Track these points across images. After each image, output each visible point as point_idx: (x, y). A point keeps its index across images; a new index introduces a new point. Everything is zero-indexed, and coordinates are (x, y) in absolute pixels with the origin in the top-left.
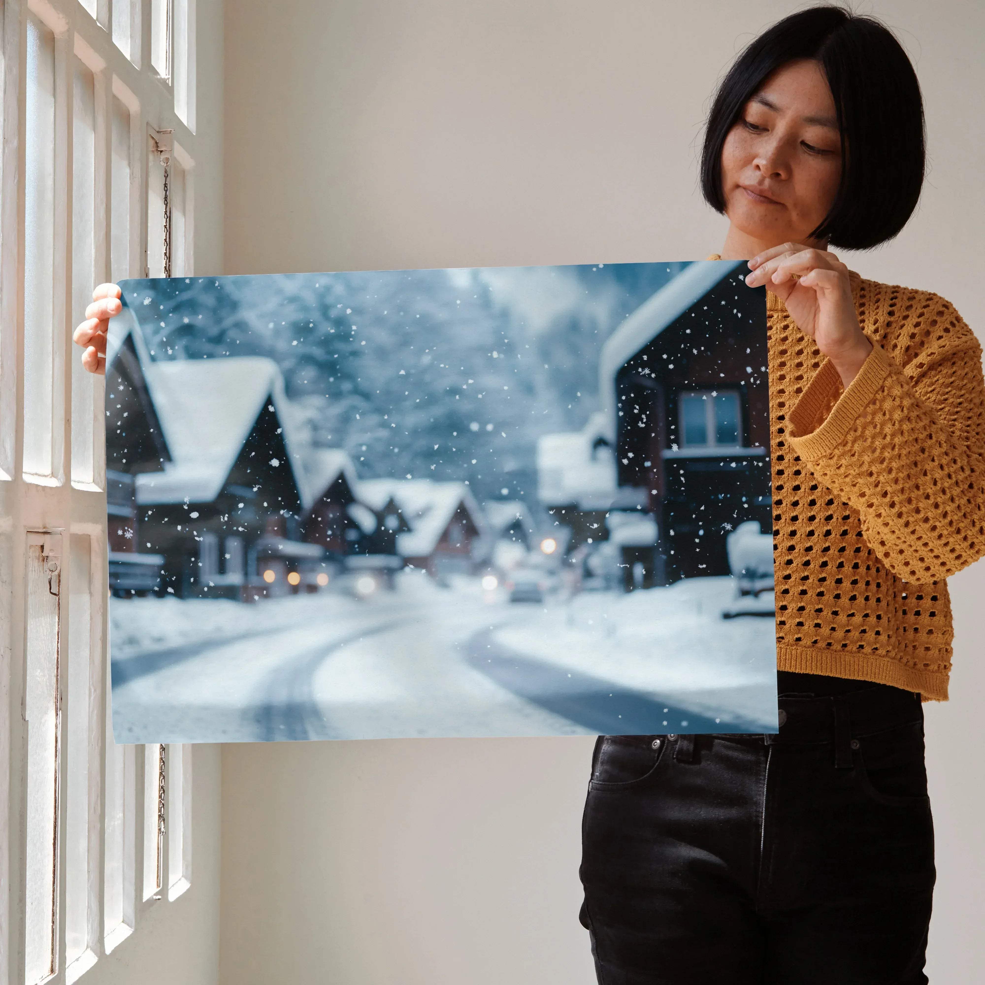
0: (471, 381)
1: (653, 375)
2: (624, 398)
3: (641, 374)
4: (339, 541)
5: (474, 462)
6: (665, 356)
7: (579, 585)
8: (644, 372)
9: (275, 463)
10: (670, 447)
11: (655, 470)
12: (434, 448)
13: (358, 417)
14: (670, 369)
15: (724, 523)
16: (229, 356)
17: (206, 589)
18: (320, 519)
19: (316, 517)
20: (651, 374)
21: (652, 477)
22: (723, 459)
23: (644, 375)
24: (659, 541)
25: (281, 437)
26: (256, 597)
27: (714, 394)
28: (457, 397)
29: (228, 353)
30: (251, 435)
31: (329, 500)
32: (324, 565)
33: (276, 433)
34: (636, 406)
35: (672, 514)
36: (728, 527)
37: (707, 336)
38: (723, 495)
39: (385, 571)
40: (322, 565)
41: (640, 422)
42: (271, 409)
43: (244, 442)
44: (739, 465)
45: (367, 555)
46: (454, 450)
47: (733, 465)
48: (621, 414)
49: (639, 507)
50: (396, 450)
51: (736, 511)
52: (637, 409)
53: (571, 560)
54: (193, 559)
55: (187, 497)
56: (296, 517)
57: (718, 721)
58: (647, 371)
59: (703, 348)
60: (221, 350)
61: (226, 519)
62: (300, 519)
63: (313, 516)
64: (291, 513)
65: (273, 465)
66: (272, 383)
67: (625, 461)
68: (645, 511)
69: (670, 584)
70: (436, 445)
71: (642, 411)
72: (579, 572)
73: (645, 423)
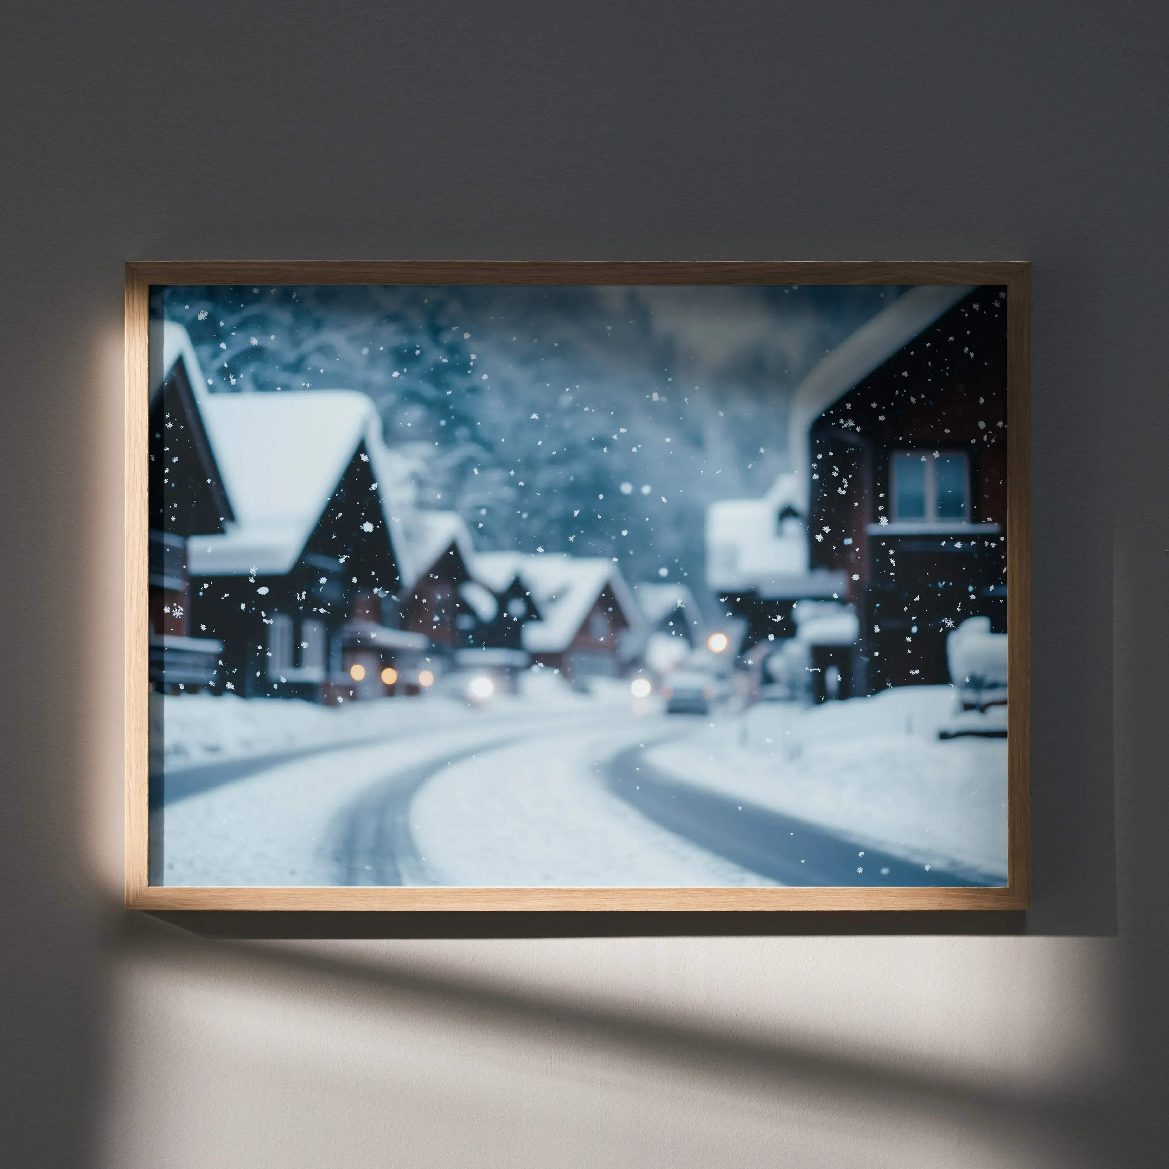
0: (623, 430)
1: (858, 429)
2: (820, 456)
3: (843, 427)
4: (449, 629)
5: (625, 533)
6: (874, 405)
7: (755, 693)
8: (846, 425)
9: (368, 527)
10: (878, 521)
11: (857, 550)
12: (574, 514)
13: (476, 471)
14: (880, 421)
15: (944, 618)
16: (311, 388)
17: (275, 686)
18: (424, 601)
19: (420, 598)
20: (856, 427)
21: (853, 558)
22: (945, 537)
23: (847, 428)
24: (860, 639)
25: (376, 496)
26: (340, 699)
27: (936, 454)
28: (605, 450)
29: (308, 385)
30: (337, 490)
31: (437, 577)
32: (428, 660)
33: (370, 489)
34: (835, 467)
35: (878, 605)
36: (950, 623)
37: (930, 380)
38: (944, 583)
39: (508, 670)
40: (426, 660)
41: (840, 488)
42: (364, 458)
43: (329, 499)
44: (966, 545)
45: (484, 649)
46: (599, 517)
47: (958, 545)
48: (816, 477)
49: (836, 596)
50: (525, 516)
51: (960, 603)
52: (837, 472)
53: (747, 661)
54: (260, 647)
55: (254, 568)
56: (394, 597)
57: (927, 868)
58: (851, 423)
59: (923, 396)
60: (300, 381)
61: (304, 597)
62: (399, 600)
63: (416, 597)
64: (387, 592)
65: (366, 531)
66: (365, 426)
67: (819, 538)
68: (842, 601)
69: (873, 694)
70: (576, 510)
71: (842, 475)
72: (756, 677)
73: (846, 489)
